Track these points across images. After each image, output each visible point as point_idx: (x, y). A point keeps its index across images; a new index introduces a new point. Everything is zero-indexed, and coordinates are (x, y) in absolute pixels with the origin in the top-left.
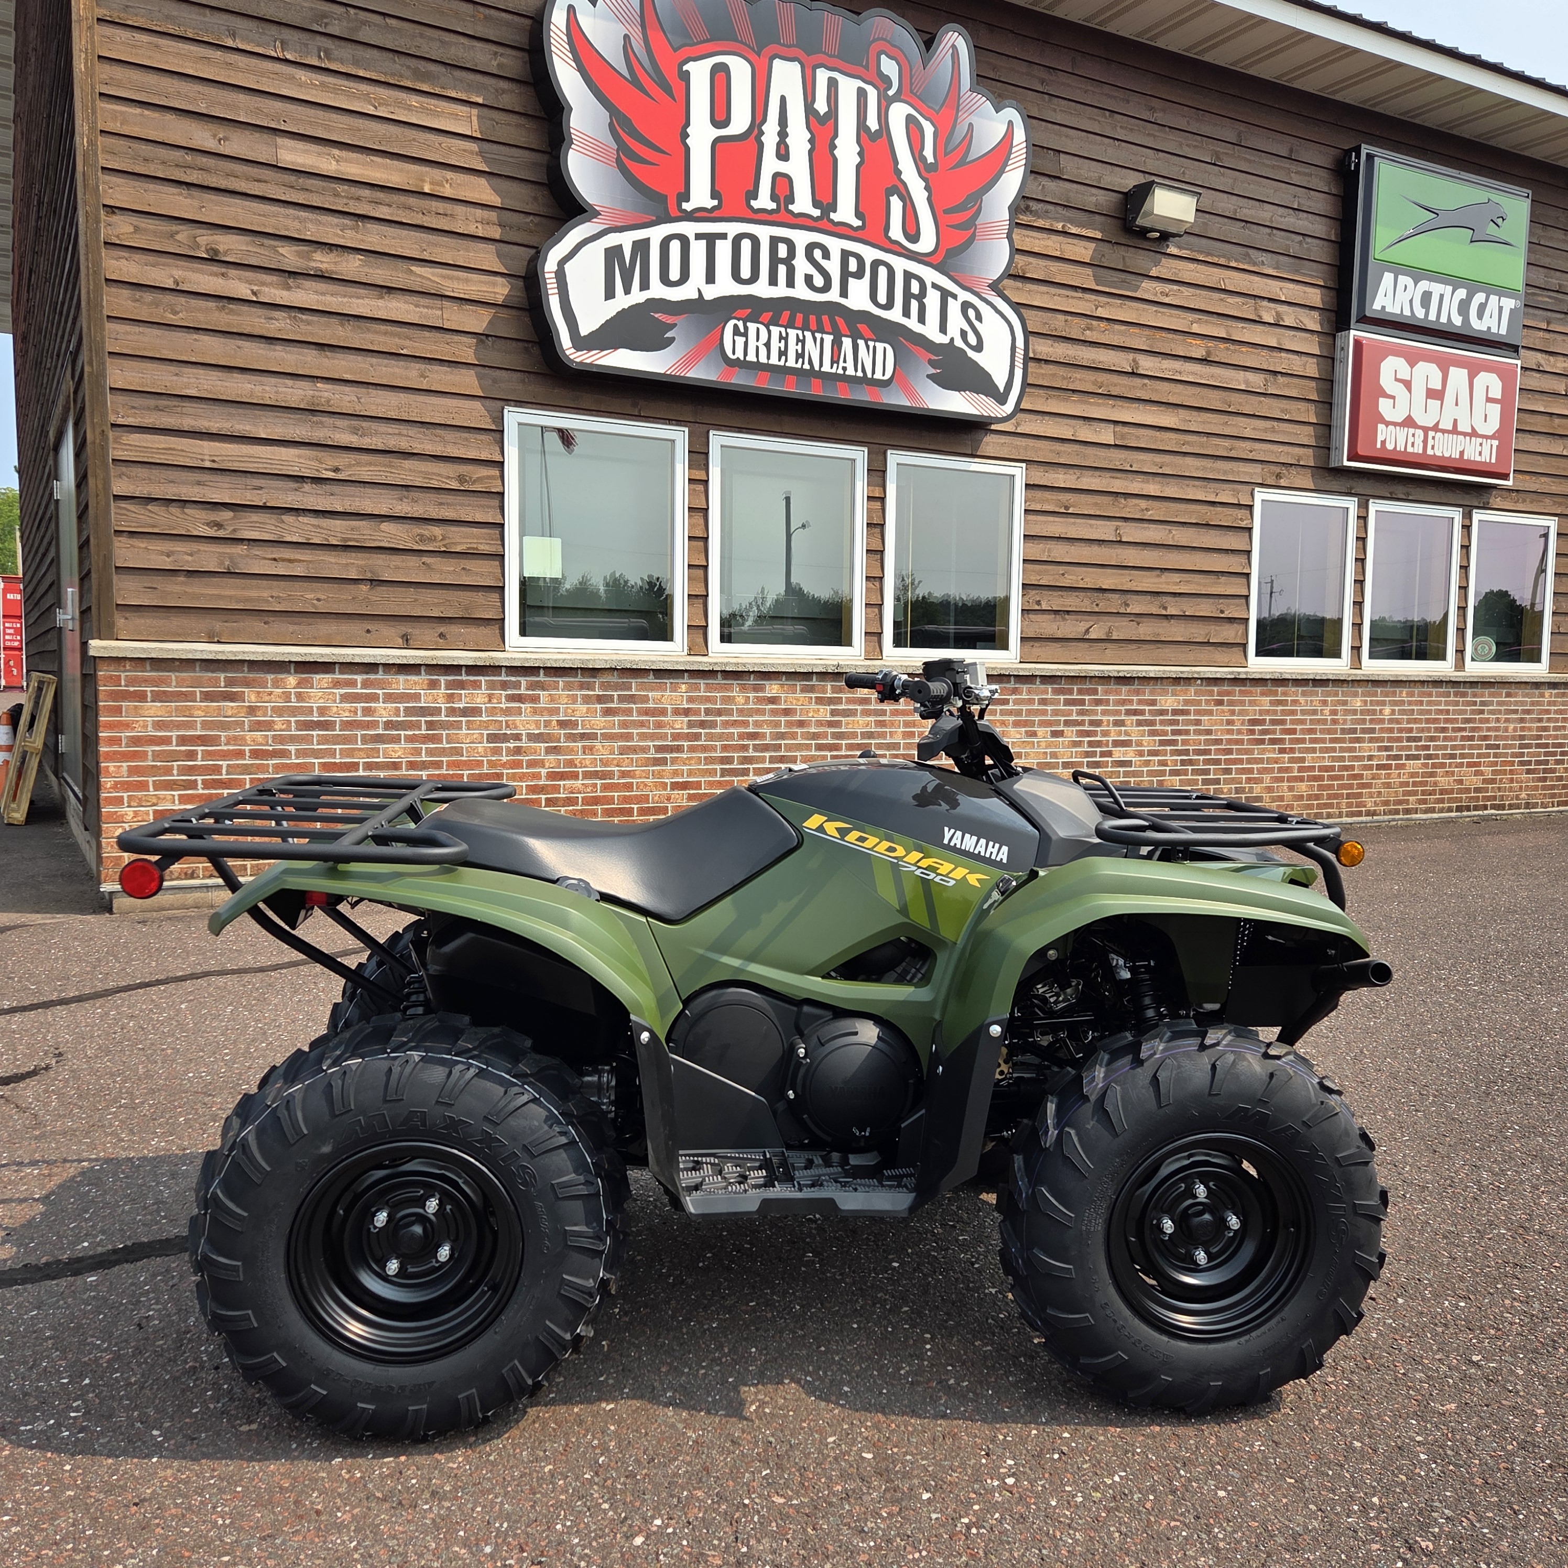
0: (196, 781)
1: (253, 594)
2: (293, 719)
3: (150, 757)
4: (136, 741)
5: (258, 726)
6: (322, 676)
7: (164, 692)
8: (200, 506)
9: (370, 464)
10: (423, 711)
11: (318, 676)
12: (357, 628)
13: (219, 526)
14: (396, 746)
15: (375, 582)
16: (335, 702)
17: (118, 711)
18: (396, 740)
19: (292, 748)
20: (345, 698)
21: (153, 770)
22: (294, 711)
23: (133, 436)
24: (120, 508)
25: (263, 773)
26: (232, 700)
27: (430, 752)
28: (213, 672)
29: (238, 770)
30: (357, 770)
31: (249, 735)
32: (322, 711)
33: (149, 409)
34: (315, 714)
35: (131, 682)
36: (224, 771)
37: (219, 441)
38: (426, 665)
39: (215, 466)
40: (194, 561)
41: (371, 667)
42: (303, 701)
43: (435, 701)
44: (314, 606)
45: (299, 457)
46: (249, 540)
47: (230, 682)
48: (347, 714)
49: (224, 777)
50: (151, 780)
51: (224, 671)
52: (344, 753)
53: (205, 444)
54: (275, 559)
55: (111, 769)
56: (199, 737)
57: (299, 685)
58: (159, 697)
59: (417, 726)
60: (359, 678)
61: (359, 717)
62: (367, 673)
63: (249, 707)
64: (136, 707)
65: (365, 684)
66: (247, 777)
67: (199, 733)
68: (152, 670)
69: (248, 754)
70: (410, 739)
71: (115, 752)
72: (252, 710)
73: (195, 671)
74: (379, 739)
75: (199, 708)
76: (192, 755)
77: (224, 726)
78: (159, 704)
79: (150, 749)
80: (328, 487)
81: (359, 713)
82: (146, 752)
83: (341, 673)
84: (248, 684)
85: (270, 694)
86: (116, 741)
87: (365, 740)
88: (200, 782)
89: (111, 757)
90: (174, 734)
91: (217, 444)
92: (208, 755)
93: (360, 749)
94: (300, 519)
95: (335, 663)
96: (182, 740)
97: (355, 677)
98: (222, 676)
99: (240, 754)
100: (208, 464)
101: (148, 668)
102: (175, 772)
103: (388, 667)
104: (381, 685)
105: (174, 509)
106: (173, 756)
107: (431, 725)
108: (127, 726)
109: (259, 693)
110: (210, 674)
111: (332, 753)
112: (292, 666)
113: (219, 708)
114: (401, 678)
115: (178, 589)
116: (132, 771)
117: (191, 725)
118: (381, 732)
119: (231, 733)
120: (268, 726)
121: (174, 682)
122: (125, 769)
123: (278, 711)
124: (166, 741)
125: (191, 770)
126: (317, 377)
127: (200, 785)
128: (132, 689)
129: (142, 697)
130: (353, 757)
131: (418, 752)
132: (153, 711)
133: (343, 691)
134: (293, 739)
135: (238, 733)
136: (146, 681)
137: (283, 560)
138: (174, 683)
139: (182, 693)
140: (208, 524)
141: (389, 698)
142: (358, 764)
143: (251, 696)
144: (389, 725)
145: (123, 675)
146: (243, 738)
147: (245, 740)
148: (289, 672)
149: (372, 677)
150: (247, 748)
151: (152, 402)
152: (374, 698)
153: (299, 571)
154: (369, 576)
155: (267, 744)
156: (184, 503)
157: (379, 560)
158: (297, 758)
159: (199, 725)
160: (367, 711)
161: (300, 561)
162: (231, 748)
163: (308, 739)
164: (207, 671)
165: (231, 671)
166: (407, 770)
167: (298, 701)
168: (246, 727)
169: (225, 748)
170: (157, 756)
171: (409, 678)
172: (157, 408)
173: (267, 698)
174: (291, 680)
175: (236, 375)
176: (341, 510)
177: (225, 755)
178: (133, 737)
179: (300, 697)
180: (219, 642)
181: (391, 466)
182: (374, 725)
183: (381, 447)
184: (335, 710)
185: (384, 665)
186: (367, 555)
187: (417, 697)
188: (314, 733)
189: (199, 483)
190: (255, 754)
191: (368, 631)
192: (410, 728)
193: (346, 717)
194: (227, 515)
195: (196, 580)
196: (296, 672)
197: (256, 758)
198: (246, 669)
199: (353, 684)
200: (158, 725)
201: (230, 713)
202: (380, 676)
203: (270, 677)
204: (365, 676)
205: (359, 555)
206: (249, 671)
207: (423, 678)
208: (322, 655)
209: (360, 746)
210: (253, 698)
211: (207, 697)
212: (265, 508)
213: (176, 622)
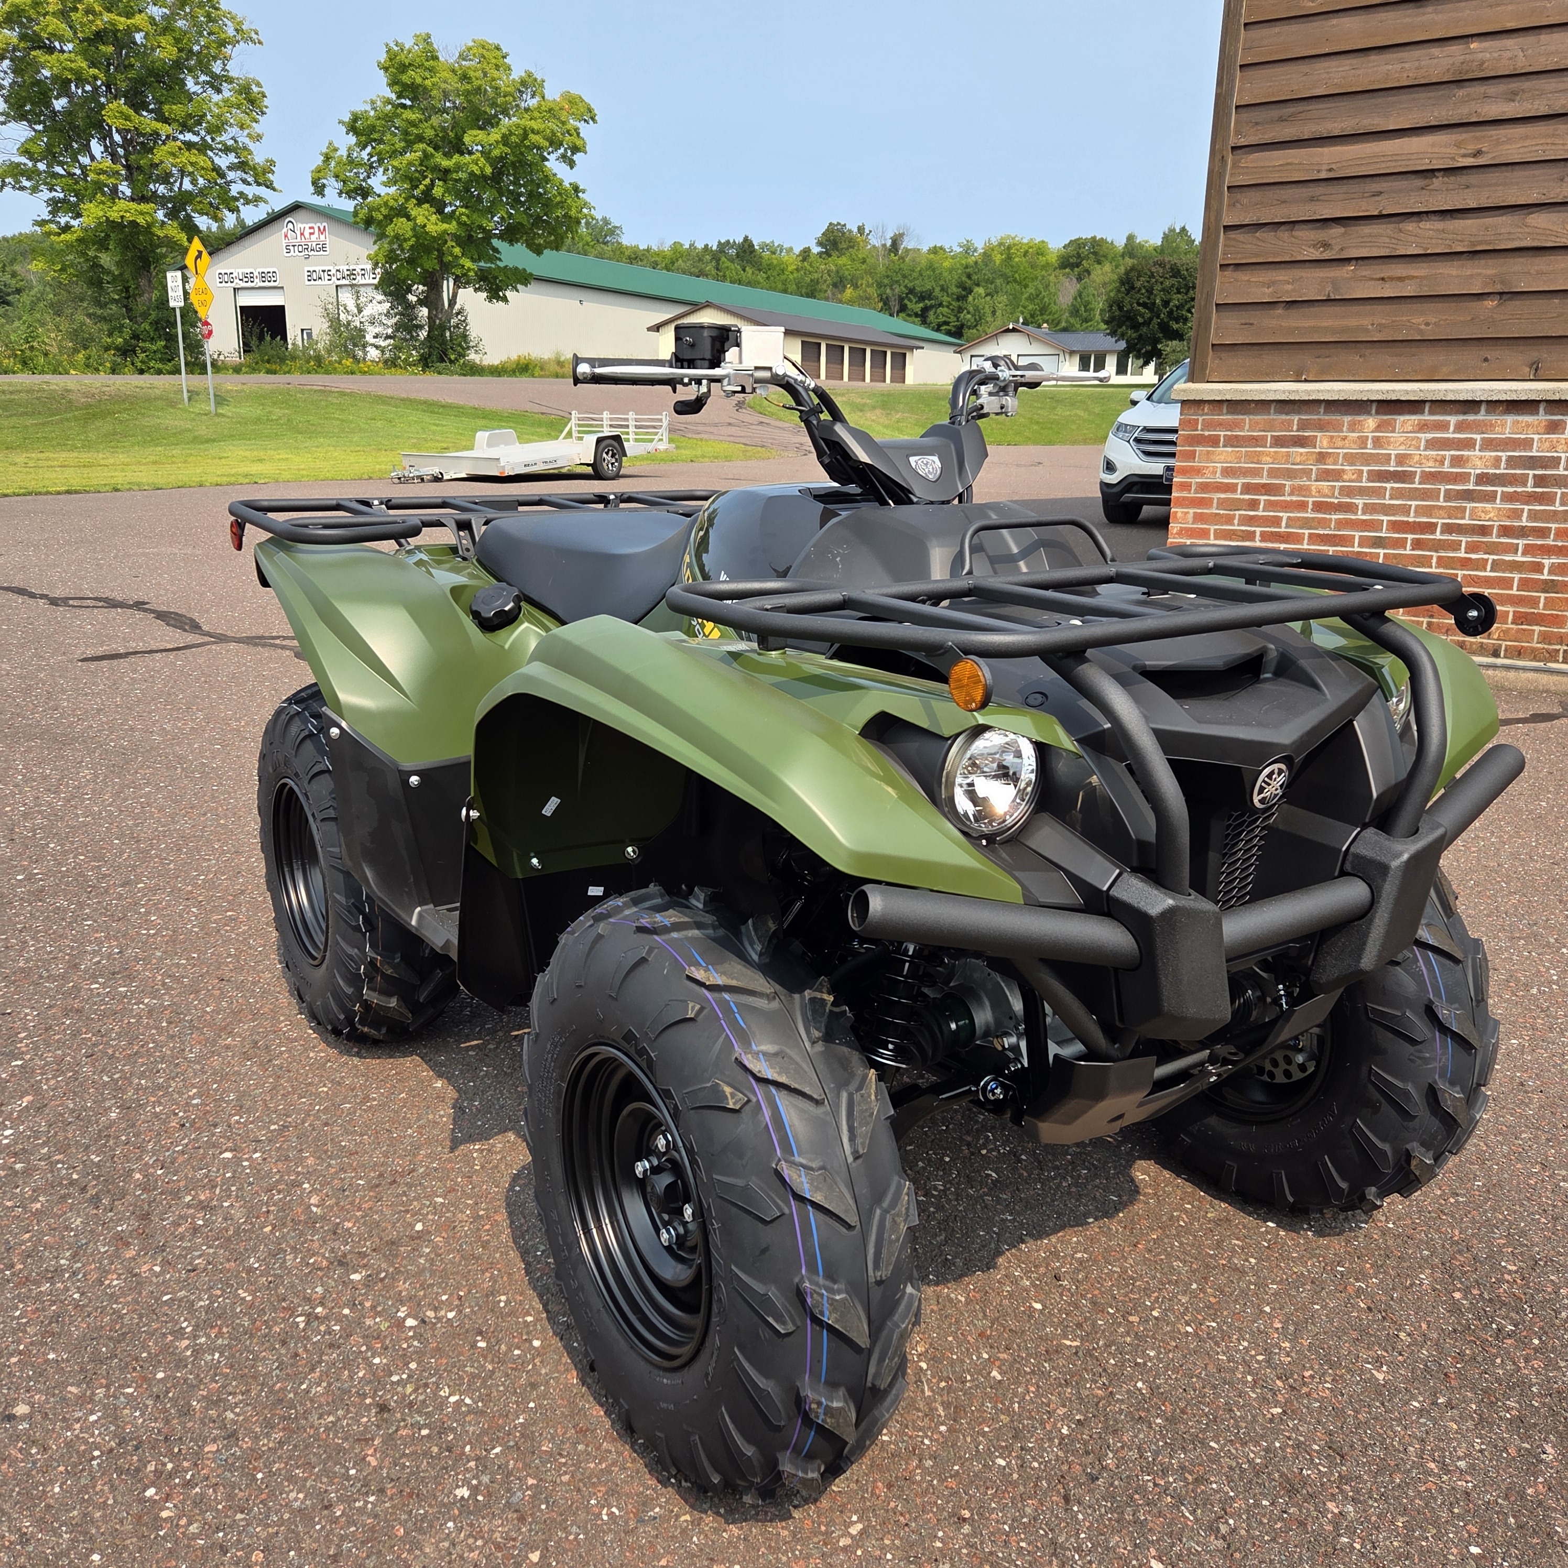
0: (1254, 532)
1: (1353, 322)
2: (1365, 469)
3: (1215, 505)
4: (1204, 487)
5: (1326, 475)
6: (1407, 417)
7: (1236, 436)
8: (1310, 226)
9: (1527, 137)
10: (1533, 463)
11: (1402, 418)
12: (1469, 357)
13: (1326, 245)
14: (1488, 506)
15: (1506, 295)
16: (1418, 448)
17: (1191, 456)
18: (1491, 497)
19: (1360, 502)
20: (1432, 444)
21: (1216, 519)
22: (1368, 459)
23: (1252, 156)
24: (1229, 239)
25: (1324, 528)
26: (1302, 446)
27: (1533, 516)
28: (1287, 414)
29: (1298, 523)
30: (1433, 532)
31: (1315, 485)
32: (1401, 459)
33: (1272, 121)
34: (1393, 463)
35: (1207, 425)
36: (1283, 524)
37: (1341, 144)
38: (1547, 401)
39: (1331, 175)
40: (1293, 290)
41: (1471, 405)
42: (1381, 447)
43: (1553, 448)
44: (1420, 331)
45: (1433, 145)
46: (1357, 259)
47: (1303, 426)
48: (1431, 464)
49: (1283, 530)
50: (1212, 528)
51: (1299, 413)
52: (1419, 511)
53: (1326, 150)
54: (1383, 279)
55: (1179, 515)
56: (1264, 485)
57: (1378, 428)
58: (1232, 442)
59: (1523, 481)
60: (1453, 420)
61: (1446, 468)
62: (1465, 413)
63: (1320, 453)
64: (1208, 452)
65: (1459, 428)
66: (1307, 532)
67: (1264, 481)
68: (1228, 413)
69: (1310, 506)
70: (1508, 498)
71: (1184, 498)
72: (1322, 457)
73: (1269, 414)
74: (1468, 496)
75: (1268, 454)
76: (1254, 505)
77: (1290, 474)
78: (1230, 449)
79: (1216, 496)
80: (1463, 179)
81: (1447, 463)
82: (1211, 500)
83: (1431, 413)
84: (1321, 427)
85: (1344, 438)
86: (1186, 487)
87: (1449, 496)
88: (1258, 534)
89: (1183, 502)
90: (1240, 481)
91: (1338, 148)
92: (1270, 505)
93: (1441, 507)
94: (1422, 225)
95: (1424, 402)
96: (1247, 488)
97: (1448, 418)
98: (1296, 418)
99: (1302, 506)
100: (1323, 175)
101: (1225, 411)
102: (1236, 522)
103: (1494, 405)
104: (1480, 427)
105: (1284, 234)
106: (1236, 505)
107: (1540, 481)
108: (1198, 471)
109: (1332, 437)
110: (1284, 417)
111: (1406, 510)
112: (1374, 406)
113: (1288, 455)
114: (1510, 419)
115: (1274, 323)
116: (1198, 518)
117: (1256, 473)
118: (1471, 487)
119: (1297, 482)
120: (1337, 475)
121: (1248, 425)
122: (1191, 516)
123: (1351, 459)
124: (1231, 488)
125: (1250, 520)
126: (1472, 36)
127: (1258, 537)
128: (1207, 433)
129: (1214, 441)
130: (1430, 516)
131: (1517, 514)
132: (1224, 456)
133: (1430, 436)
134: (1362, 492)
135: (1304, 482)
136: (1220, 425)
137: (1392, 279)
138: (1247, 427)
139: (1253, 438)
140: (1314, 246)
141: (1488, 445)
142: (1435, 525)
143: (1322, 440)
144: (1482, 479)
145: (1201, 419)
146: (1308, 488)
147: (1310, 490)
148: (1369, 414)
149: (1470, 418)
150: (1311, 500)
151: (1275, 112)
152: (1469, 444)
153: (1409, 290)
154: (1499, 288)
155: (1333, 496)
156: (1293, 224)
157: (1518, 265)
158: (1364, 513)
159: (1265, 473)
160: (1457, 461)
161: (1414, 277)
162: (1294, 498)
163: (1380, 492)
164: (1281, 413)
165: (1306, 413)
166: (1499, 536)
167: (1374, 447)
168: (1313, 476)
169: (1288, 499)
170: (1222, 504)
171: (1520, 418)
172: (1281, 119)
173: (1340, 444)
174: (1371, 422)
175: (1374, 57)
176: (1475, 206)
177: (1286, 506)
178: (1201, 483)
179: (1377, 442)
180: (1306, 381)
181: (1554, 135)
182: (1464, 478)
183: (1544, 110)
184: (1417, 458)
185: (1488, 402)
186: (1501, 261)
187: (1528, 444)
188: (1388, 486)
189: (1312, 199)
190: (1318, 507)
191: (1486, 360)
192: (1511, 484)
193: (1430, 467)
194: (1337, 231)
195: (1294, 312)
196: (1377, 413)
197: (1319, 511)
198: (1322, 410)
199: (1444, 427)
200: (1227, 472)
201: (1298, 460)
202: (1482, 416)
203: (1347, 419)
204: (1461, 418)
205: (1490, 262)
206: (1325, 413)
207: (1542, 417)
208: (1407, 392)
209: (1441, 503)
210: (1325, 443)
211: (1279, 442)
212: (1381, 217)
213: (1269, 359)
